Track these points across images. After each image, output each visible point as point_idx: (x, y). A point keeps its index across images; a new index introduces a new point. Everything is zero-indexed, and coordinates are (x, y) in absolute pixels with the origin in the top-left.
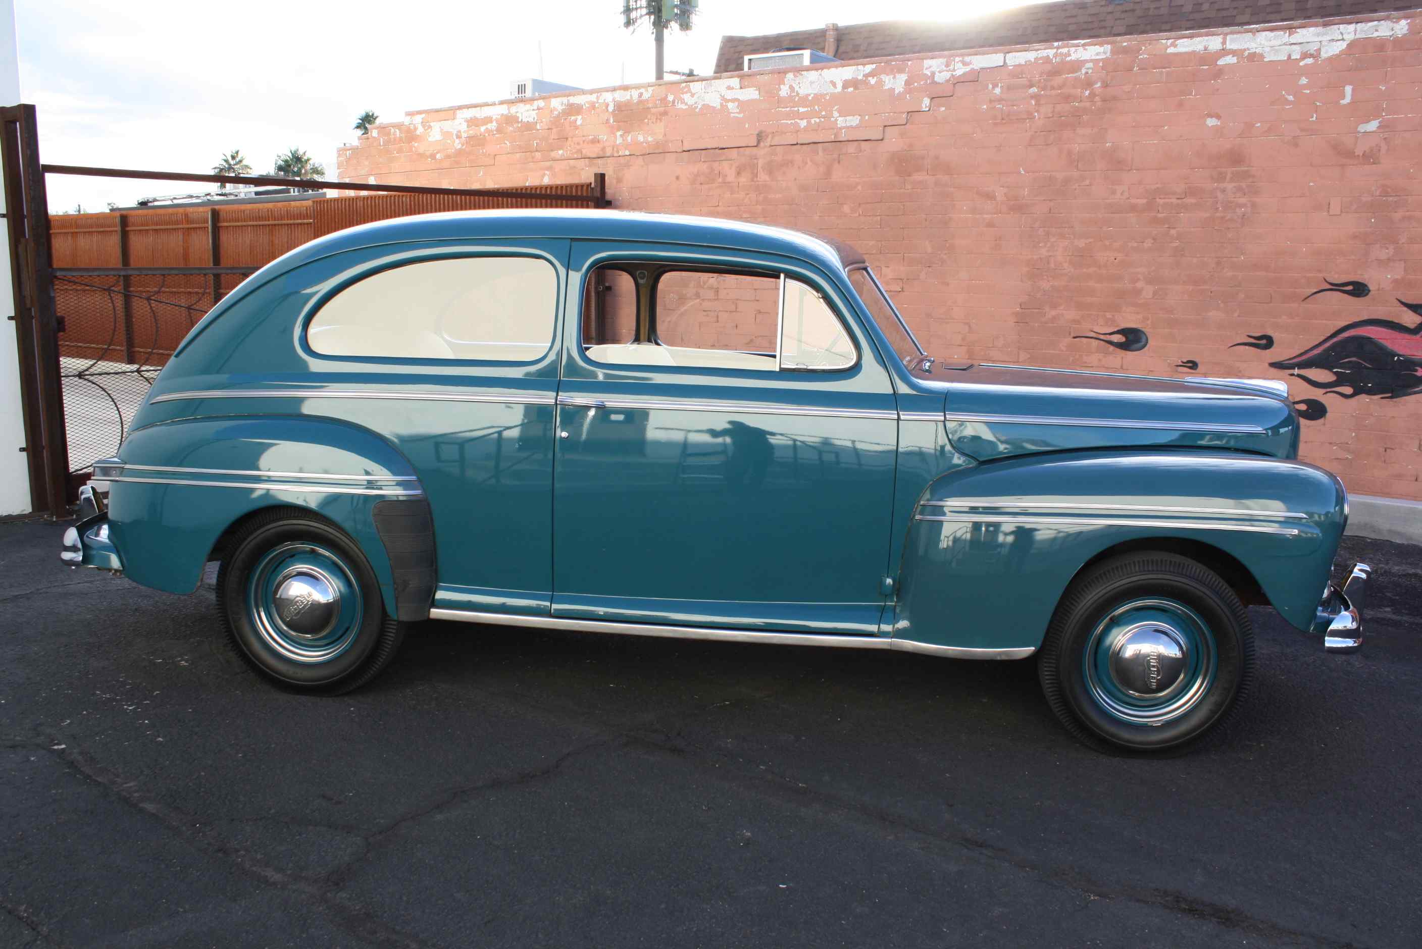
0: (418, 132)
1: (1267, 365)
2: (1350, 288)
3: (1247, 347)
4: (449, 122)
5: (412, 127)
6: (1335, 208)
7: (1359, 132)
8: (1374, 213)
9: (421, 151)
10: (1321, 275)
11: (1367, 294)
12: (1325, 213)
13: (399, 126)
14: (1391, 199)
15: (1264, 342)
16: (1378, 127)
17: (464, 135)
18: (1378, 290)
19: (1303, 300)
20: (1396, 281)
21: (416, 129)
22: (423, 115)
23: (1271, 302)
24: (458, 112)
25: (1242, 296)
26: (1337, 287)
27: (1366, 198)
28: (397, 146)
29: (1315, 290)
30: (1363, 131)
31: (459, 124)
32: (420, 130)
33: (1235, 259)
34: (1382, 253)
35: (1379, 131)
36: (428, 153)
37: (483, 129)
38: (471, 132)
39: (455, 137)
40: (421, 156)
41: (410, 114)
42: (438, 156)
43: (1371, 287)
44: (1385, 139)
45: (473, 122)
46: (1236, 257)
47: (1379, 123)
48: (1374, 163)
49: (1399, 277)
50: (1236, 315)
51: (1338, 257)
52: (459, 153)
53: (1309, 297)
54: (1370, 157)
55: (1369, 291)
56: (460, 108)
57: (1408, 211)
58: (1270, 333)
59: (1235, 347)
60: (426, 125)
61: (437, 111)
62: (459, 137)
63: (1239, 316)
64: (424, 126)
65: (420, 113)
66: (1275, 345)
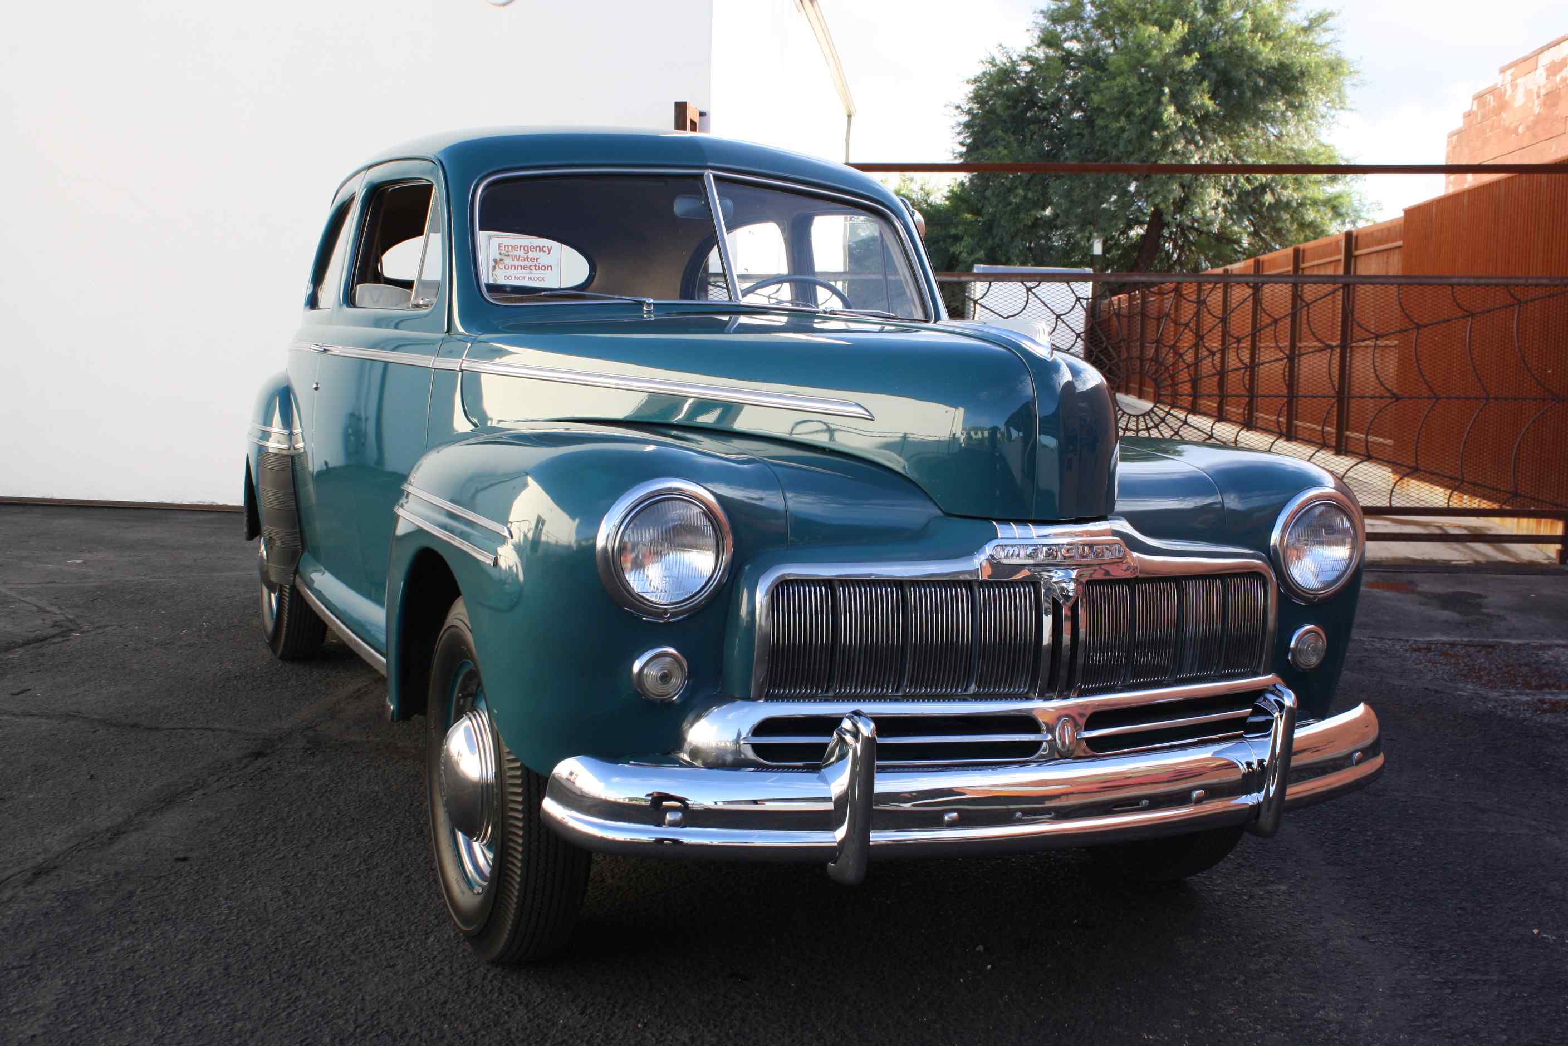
0: (1507, 97)
4: (1532, 74)
5: (1503, 91)
9: (1507, 123)
13: (1491, 91)
17: (1543, 92)
21: (1505, 91)
22: (1512, 70)
24: (1540, 56)
28: (1489, 122)
31: (1538, 80)
32: (1509, 92)
36: (1513, 126)
37: (1558, 78)
38: (1549, 86)
39: (1535, 96)
40: (1507, 131)
41: (1503, 71)
42: (1521, 130)
45: (1553, 69)
52: (1539, 120)
56: (1542, 50)
60: (1514, 86)
61: (1525, 60)
62: (1538, 97)
64: (1512, 85)
65: (1510, 66)
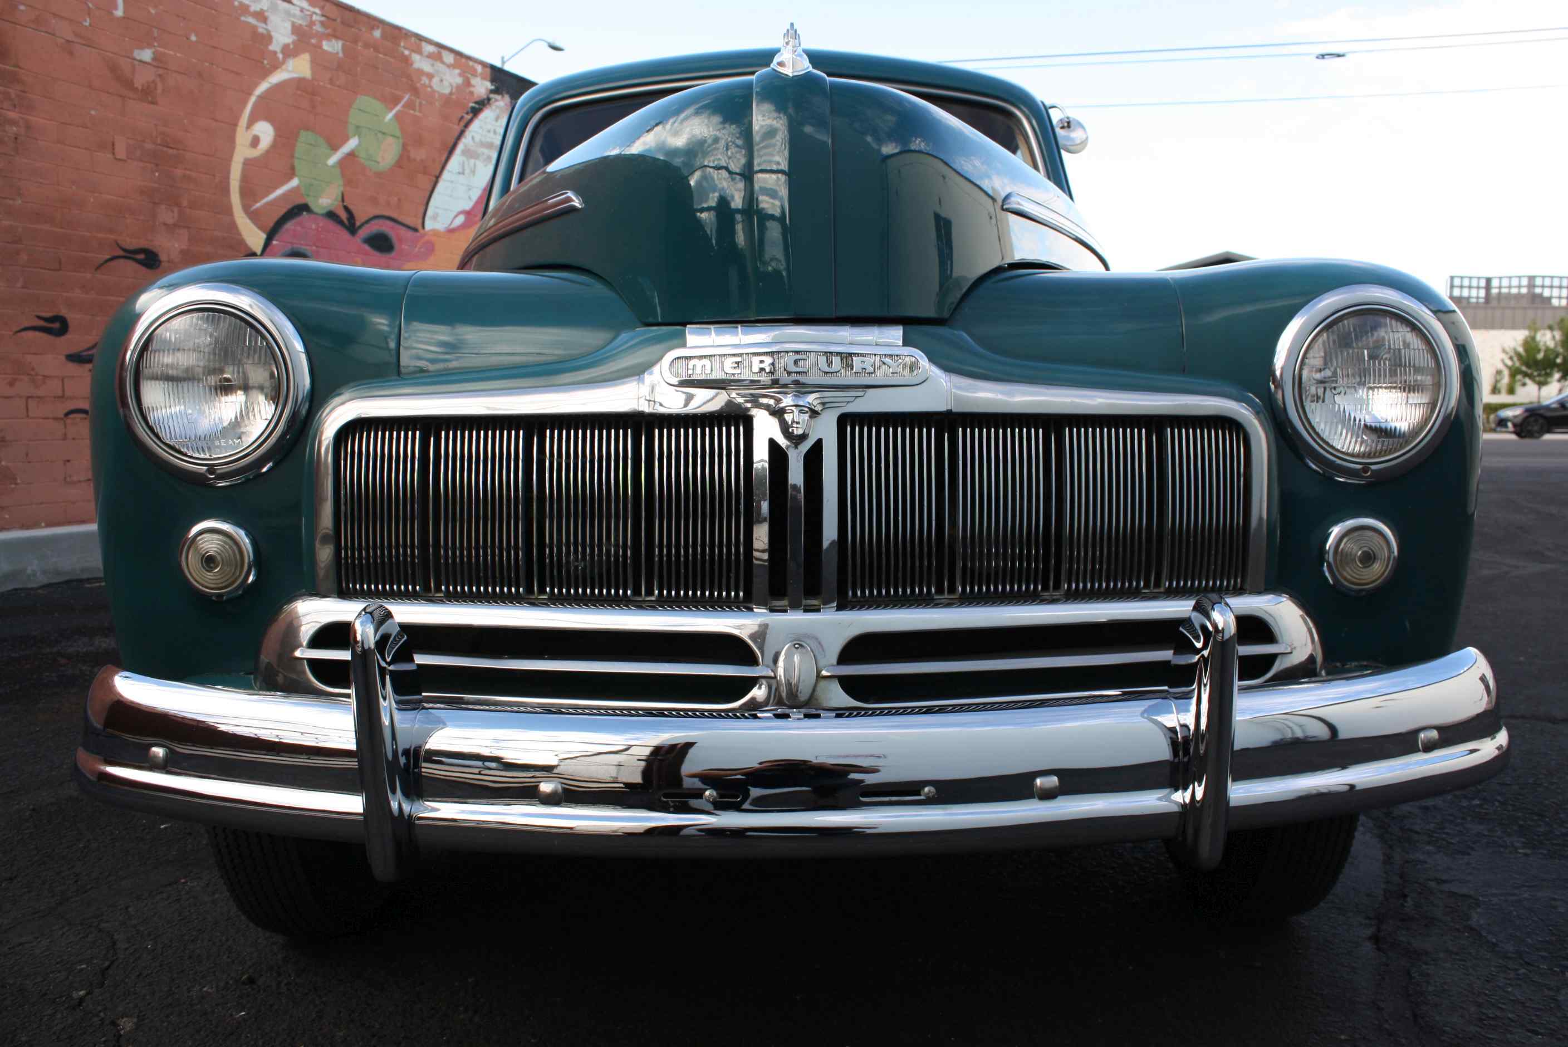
1: (63, 358)
2: (141, 256)
3: (38, 334)
6: (121, 151)
7: (134, 59)
8: (157, 165)
10: (112, 237)
11: (158, 267)
12: (110, 156)
14: (170, 151)
15: (57, 325)
16: (154, 59)
18: (169, 262)
19: (98, 268)
20: (182, 252)
23: (60, 270)
25: (24, 257)
26: (130, 254)
27: (149, 146)
29: (108, 257)
30: (138, 58)
33: (11, 202)
34: (167, 215)
35: (155, 64)
43: (163, 257)
44: (160, 76)
46: (10, 199)
47: (154, 53)
48: (152, 103)
49: (184, 247)
50: (19, 285)
51: (127, 216)
53: (102, 264)
54: (147, 94)
55: (160, 262)
57: (186, 169)
58: (64, 312)
59: (23, 334)
63: (23, 287)
66: (70, 329)
